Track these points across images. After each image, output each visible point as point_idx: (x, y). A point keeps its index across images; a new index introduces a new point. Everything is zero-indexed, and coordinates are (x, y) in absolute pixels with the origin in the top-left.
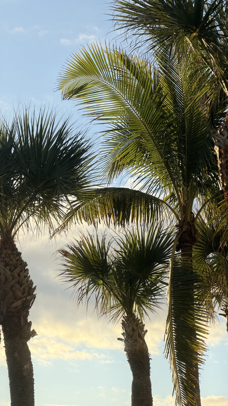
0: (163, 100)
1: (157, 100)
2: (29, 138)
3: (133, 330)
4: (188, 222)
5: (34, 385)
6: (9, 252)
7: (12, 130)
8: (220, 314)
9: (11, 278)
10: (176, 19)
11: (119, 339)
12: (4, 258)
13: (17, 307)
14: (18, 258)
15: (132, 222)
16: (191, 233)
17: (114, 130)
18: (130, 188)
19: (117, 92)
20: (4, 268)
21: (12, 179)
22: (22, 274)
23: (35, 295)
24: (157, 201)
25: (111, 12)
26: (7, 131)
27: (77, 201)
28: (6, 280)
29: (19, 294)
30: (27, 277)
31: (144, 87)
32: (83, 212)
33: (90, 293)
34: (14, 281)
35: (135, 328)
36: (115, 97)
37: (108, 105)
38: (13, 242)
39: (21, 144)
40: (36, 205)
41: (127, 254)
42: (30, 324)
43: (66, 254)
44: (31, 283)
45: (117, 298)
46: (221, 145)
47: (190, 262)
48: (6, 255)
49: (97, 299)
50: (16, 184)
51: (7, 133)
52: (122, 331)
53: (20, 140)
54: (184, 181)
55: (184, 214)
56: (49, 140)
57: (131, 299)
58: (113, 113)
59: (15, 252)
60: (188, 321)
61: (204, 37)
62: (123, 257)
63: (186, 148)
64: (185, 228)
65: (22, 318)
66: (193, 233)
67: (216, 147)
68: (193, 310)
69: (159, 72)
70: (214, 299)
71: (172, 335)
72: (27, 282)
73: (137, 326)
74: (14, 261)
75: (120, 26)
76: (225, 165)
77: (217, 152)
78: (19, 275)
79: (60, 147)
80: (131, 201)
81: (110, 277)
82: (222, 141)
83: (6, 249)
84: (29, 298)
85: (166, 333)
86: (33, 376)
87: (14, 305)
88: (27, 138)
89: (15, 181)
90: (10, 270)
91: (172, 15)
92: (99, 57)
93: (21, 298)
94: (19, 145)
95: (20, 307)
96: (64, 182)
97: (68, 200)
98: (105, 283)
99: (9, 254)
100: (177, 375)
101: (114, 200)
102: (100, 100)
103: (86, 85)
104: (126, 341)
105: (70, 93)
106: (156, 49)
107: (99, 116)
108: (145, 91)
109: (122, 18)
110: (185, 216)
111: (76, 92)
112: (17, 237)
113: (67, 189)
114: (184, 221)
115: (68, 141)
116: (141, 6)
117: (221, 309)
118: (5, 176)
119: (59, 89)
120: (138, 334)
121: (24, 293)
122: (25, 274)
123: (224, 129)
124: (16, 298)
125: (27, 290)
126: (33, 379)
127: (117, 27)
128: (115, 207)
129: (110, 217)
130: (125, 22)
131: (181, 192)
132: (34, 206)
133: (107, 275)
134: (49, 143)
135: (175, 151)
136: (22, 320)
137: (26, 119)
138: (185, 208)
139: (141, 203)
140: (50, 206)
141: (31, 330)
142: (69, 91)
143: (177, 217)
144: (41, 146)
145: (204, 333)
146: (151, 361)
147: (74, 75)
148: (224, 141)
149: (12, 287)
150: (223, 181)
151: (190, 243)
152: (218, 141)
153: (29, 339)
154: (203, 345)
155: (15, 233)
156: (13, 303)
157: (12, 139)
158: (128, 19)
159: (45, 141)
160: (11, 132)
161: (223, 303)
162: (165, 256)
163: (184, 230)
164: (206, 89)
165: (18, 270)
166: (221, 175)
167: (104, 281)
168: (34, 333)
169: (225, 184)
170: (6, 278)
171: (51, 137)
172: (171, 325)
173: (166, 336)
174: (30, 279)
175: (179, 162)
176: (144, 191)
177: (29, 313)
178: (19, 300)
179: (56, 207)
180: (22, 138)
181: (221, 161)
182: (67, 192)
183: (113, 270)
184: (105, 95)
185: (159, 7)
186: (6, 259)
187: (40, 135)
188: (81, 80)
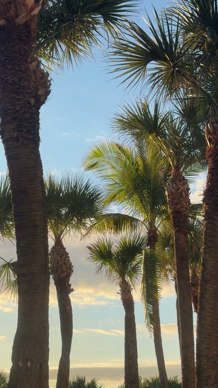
0: (139, 167)
1: (136, 168)
2: (70, 188)
3: (125, 288)
4: (153, 231)
5: (73, 317)
6: (59, 247)
7: (61, 185)
8: (171, 280)
9: (60, 261)
10: (144, 127)
11: (118, 293)
12: (56, 251)
13: (63, 276)
14: (64, 250)
15: (123, 231)
16: (155, 237)
17: (114, 184)
18: (123, 214)
19: (115, 165)
20: (57, 256)
21: (61, 209)
22: (66, 259)
23: (73, 270)
24: (137, 220)
25: (111, 124)
26: (58, 185)
27: (94, 220)
28: (58, 262)
29: (65, 269)
30: (69, 260)
31: (128, 160)
32: (97, 227)
33: (102, 269)
34: (62, 262)
35: (126, 287)
36: (113, 168)
37: (110, 172)
38: (61, 242)
39: (66, 192)
40: (74, 223)
41: (122, 248)
42: (70, 285)
43: (90, 248)
44: (71, 264)
45: (117, 271)
46: (169, 191)
47: (154, 252)
48: (58, 249)
49: (106, 272)
50: (63, 212)
51: (58, 186)
52: (120, 289)
53: (65, 189)
54: (151, 210)
55: (151, 226)
56: (80, 189)
57: (124, 272)
58: (112, 176)
59: (62, 248)
60: (154, 283)
61: (159, 135)
62: (120, 250)
63: (152, 192)
64: (151, 234)
65: (66, 282)
66: (156, 236)
67: (166, 191)
68: (156, 277)
69: (138, 154)
70: (168, 272)
71: (144, 290)
72: (69, 263)
73: (127, 286)
74: (62, 252)
75: (116, 131)
76: (171, 201)
77: (167, 194)
78: (64, 260)
79: (87, 192)
80: (123, 221)
81: (113, 260)
82: (169, 189)
83: (58, 246)
84: (70, 271)
85: (141, 289)
86: (72, 313)
87: (62, 275)
88: (68, 188)
89: (62, 211)
90: (60, 257)
91: (143, 125)
92: (103, 147)
93: (66, 272)
94: (65, 192)
95: (65, 276)
96: (88, 211)
97: (90, 220)
98: (110, 264)
99: (59, 249)
100: (146, 311)
101: (114, 221)
102: (106, 169)
103: (97, 162)
104: (122, 294)
105: (89, 168)
106: (135, 141)
107: (106, 177)
108: (129, 162)
109: (117, 127)
110: (151, 228)
111: (92, 166)
112: (64, 240)
113: (90, 215)
114: (151, 230)
115: (90, 189)
116: (127, 121)
117: (172, 277)
118: (57, 208)
119: (83, 166)
120: (128, 290)
121: (67, 269)
122: (68, 259)
123: (170, 183)
124: (63, 272)
125: (69, 267)
126: (72, 314)
127: (114, 131)
128: (114, 224)
129: (111, 230)
130: (118, 129)
131: (149, 215)
132: (73, 224)
133: (111, 259)
134: (80, 191)
135: (146, 194)
136: (66, 284)
137: (68, 179)
138: (152, 224)
139: (128, 221)
140: (80, 223)
141: (71, 288)
142: (88, 167)
143: (147, 229)
144: (76, 192)
145: (161, 289)
146: (134, 305)
147: (91, 158)
148: (170, 188)
149: (61, 266)
150: (170, 209)
151: (154, 242)
152: (167, 189)
153: (70, 293)
154: (160, 295)
155: (63, 237)
156: (61, 274)
157: (61, 189)
158: (120, 127)
159: (78, 189)
160: (60, 185)
161: (173, 274)
162: (142, 250)
163: (151, 235)
164: (162, 162)
165: (64, 257)
166: (169, 206)
167: (110, 263)
168: (72, 290)
169: (171, 211)
170: (58, 261)
171: (81, 187)
172: (144, 285)
173: (142, 291)
174: (71, 261)
175: (148, 200)
176: (131, 215)
177: (70, 280)
178: (65, 272)
179: (84, 224)
180: (66, 188)
181: (169, 199)
182: (89, 216)
183: (115, 256)
184: (108, 166)
185: (136, 120)
186: (58, 251)
187: (76, 186)
188: (95, 160)
